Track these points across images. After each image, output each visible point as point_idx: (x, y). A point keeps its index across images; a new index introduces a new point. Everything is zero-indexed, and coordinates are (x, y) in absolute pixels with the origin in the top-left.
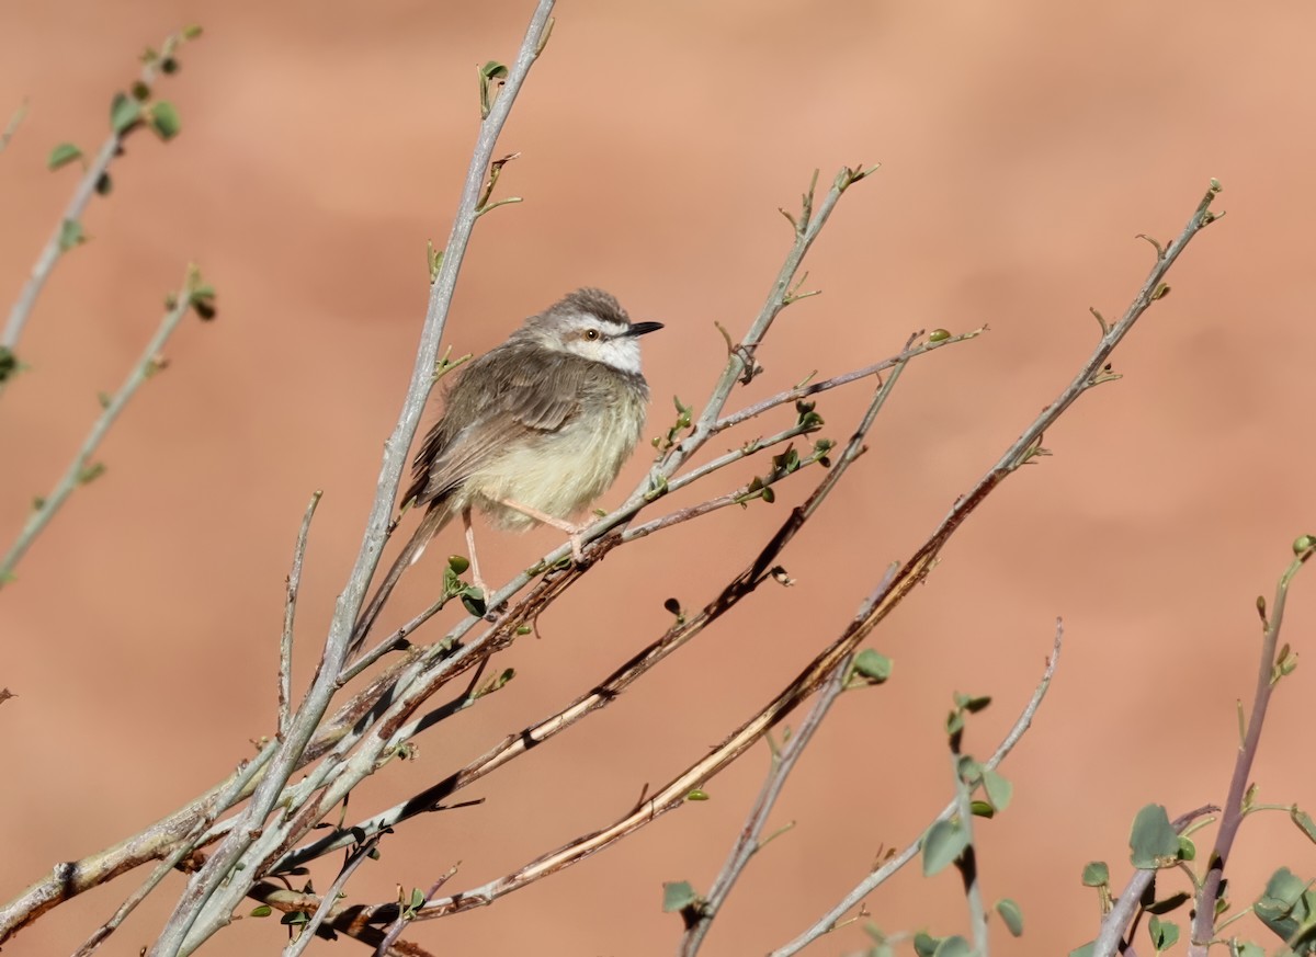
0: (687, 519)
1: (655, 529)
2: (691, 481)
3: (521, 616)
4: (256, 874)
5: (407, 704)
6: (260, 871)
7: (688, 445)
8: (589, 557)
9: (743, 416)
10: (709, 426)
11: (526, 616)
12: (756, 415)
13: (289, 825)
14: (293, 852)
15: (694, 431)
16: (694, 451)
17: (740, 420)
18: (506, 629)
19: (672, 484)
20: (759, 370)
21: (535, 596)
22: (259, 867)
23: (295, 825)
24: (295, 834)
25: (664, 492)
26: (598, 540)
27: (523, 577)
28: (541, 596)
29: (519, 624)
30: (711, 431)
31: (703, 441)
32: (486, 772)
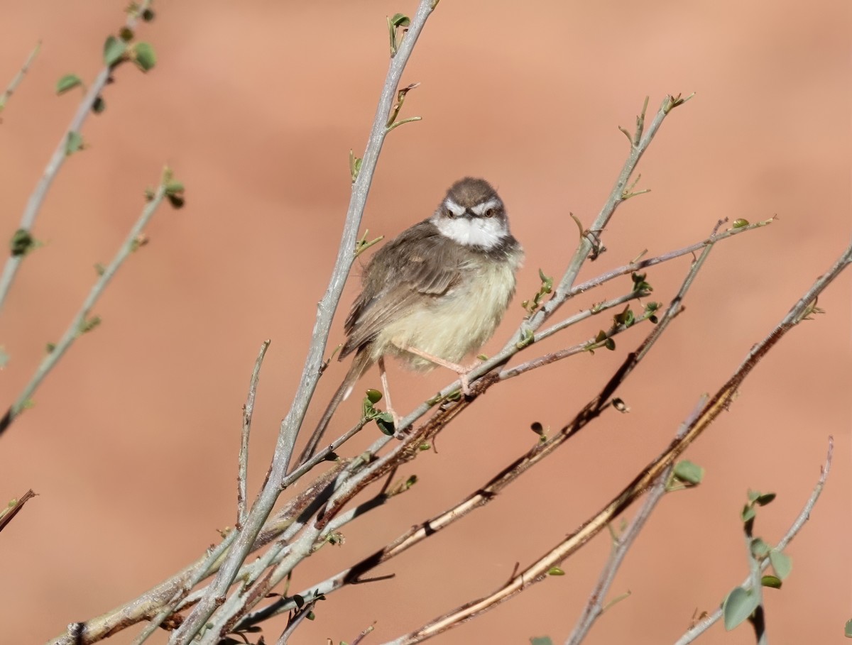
0: (549, 362)
1: (525, 370)
2: (553, 333)
3: (423, 436)
4: (221, 632)
5: (336, 503)
6: (225, 629)
7: (550, 306)
8: (474, 391)
9: (591, 284)
10: (566, 292)
11: (426, 436)
12: (601, 284)
13: (247, 595)
14: (250, 615)
15: (555, 295)
16: (554, 311)
17: (589, 287)
18: (411, 446)
19: (537, 336)
20: (604, 250)
21: (433, 421)
22: (224, 627)
23: (251, 595)
24: (251, 601)
25: (531, 342)
26: (480, 379)
27: (424, 407)
28: (438, 421)
29: (422, 442)
30: (567, 296)
31: (560, 304)
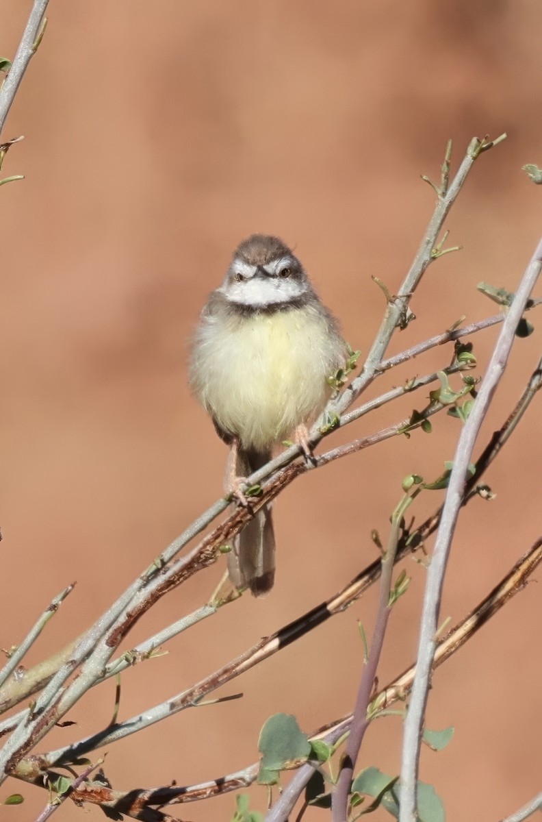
0: (361, 448)
1: (334, 458)
2: (361, 415)
3: (222, 537)
4: (6, 767)
5: (129, 615)
6: (10, 764)
7: (357, 384)
8: (278, 483)
9: (403, 358)
10: (374, 367)
11: (226, 536)
12: (414, 356)
13: (33, 724)
15: (363, 371)
16: (363, 389)
17: (401, 361)
18: (209, 548)
19: (344, 419)
20: (412, 317)
21: (233, 519)
22: (8, 762)
23: (38, 724)
24: (39, 731)
25: (337, 425)
26: (283, 469)
27: (221, 503)
28: (238, 519)
29: (221, 543)
30: (376, 371)
31: (370, 381)
32: (243, 671)
